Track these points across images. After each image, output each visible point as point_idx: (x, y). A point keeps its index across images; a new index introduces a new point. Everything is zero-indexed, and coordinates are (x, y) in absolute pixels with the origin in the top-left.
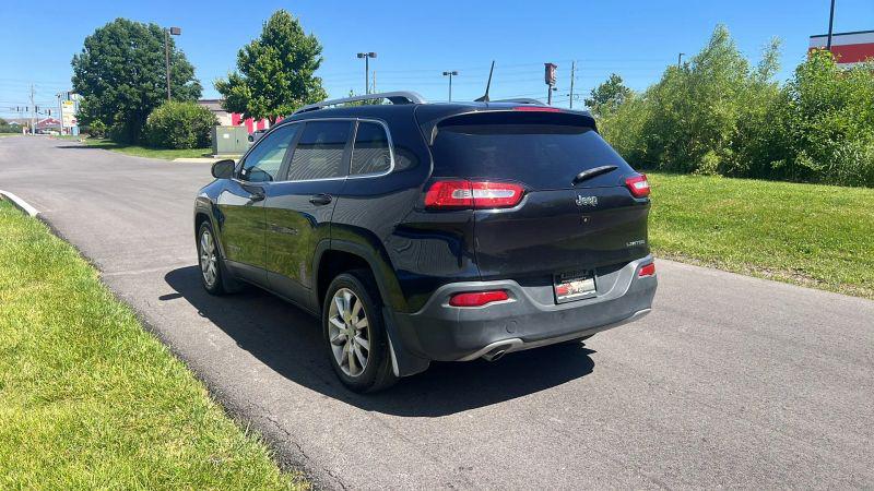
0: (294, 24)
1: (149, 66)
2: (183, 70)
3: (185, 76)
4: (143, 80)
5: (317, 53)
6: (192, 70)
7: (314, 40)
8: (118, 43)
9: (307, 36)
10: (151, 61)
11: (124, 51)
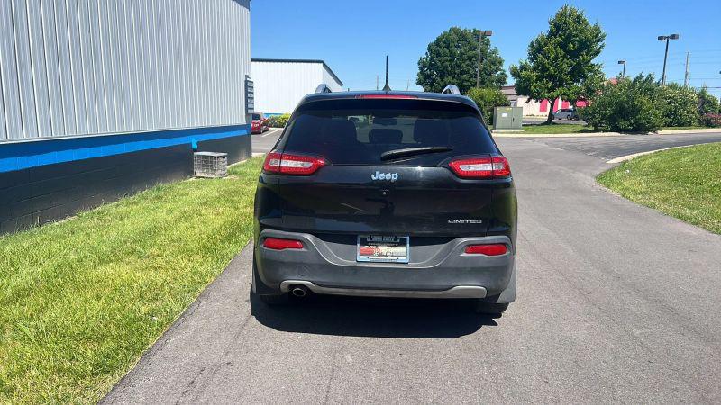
0: (578, 17)
1: (468, 62)
2: (493, 63)
3: (494, 68)
4: (462, 73)
5: (600, 40)
6: (500, 63)
7: (598, 29)
8: (448, 47)
9: (592, 25)
10: (470, 59)
11: (451, 52)
